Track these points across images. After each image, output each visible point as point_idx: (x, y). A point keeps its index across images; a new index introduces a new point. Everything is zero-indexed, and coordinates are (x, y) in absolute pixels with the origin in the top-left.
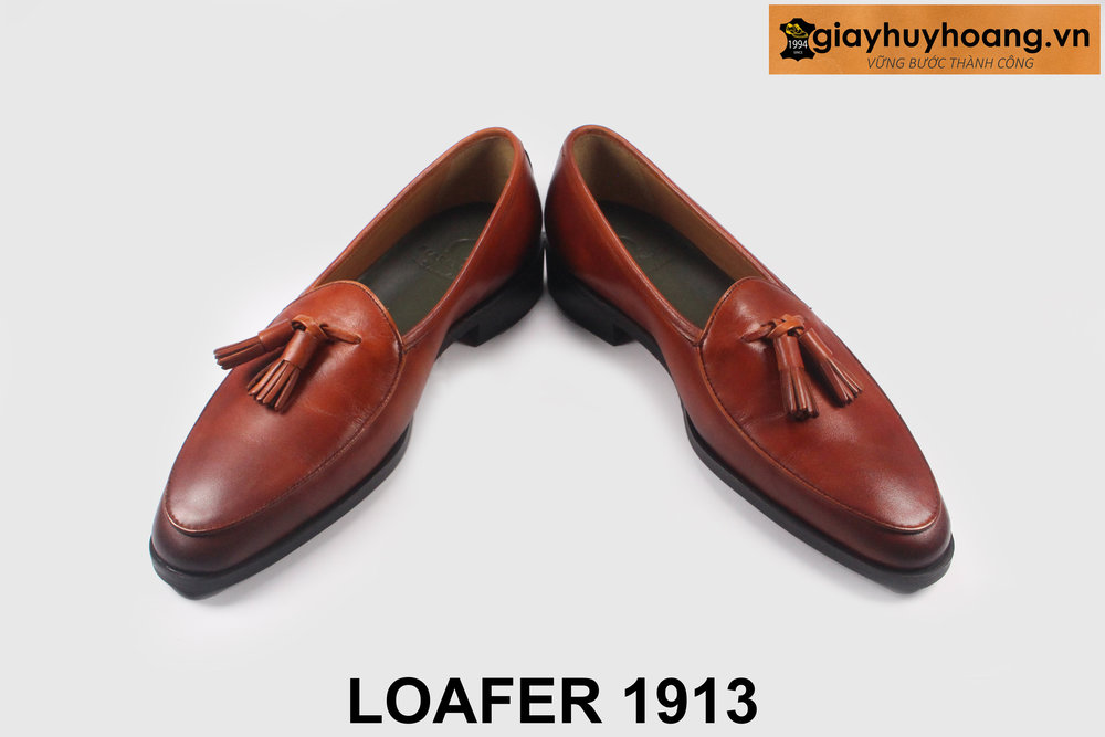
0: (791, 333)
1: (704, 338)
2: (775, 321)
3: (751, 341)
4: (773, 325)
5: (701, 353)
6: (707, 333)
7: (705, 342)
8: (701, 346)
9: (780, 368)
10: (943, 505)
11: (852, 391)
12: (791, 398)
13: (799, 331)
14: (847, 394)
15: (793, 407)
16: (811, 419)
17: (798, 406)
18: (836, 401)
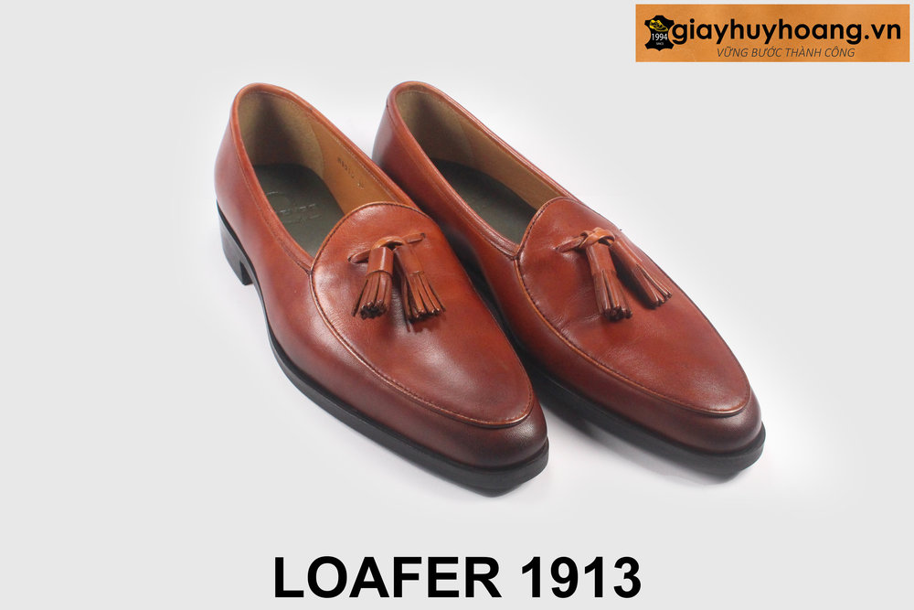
0: (602, 241)
1: (521, 251)
2: (588, 232)
3: (565, 251)
4: (585, 235)
5: (519, 266)
6: (523, 246)
7: (522, 255)
8: (518, 259)
9: (593, 272)
10: (753, 393)
11: (662, 293)
12: (605, 298)
13: (610, 241)
14: (657, 297)
15: (607, 306)
16: (625, 319)
17: (612, 305)
18: (648, 303)
